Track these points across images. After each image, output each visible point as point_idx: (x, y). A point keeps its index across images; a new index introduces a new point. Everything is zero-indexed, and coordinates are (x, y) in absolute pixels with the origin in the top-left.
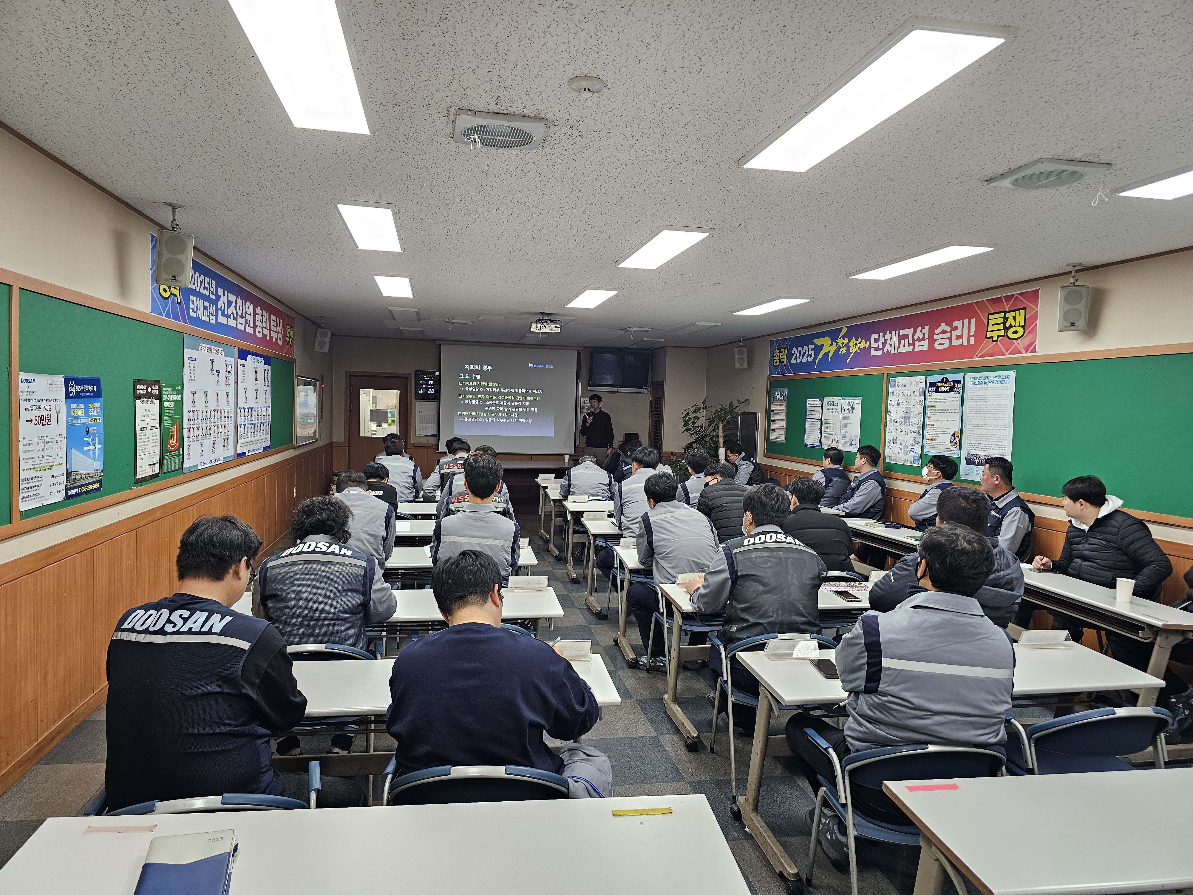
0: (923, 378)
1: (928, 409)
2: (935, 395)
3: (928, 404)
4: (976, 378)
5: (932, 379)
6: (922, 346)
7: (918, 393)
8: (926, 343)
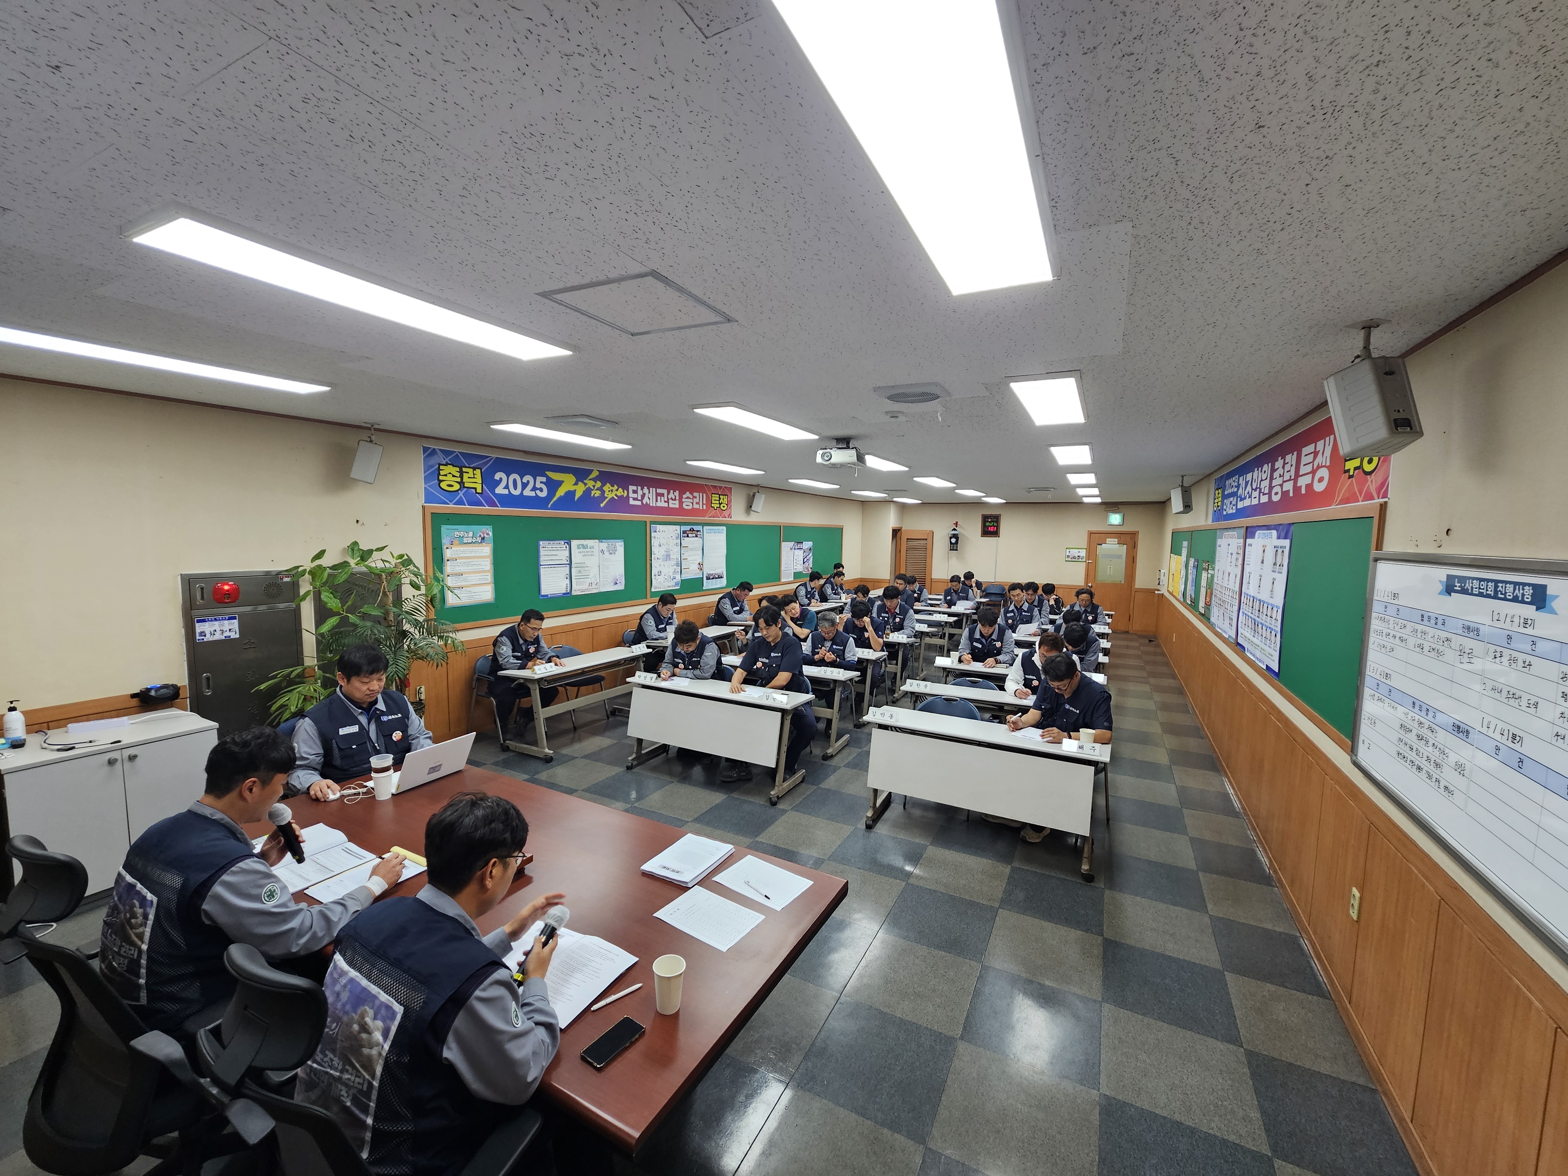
0: (678, 527)
6: (674, 505)
8: (677, 502)
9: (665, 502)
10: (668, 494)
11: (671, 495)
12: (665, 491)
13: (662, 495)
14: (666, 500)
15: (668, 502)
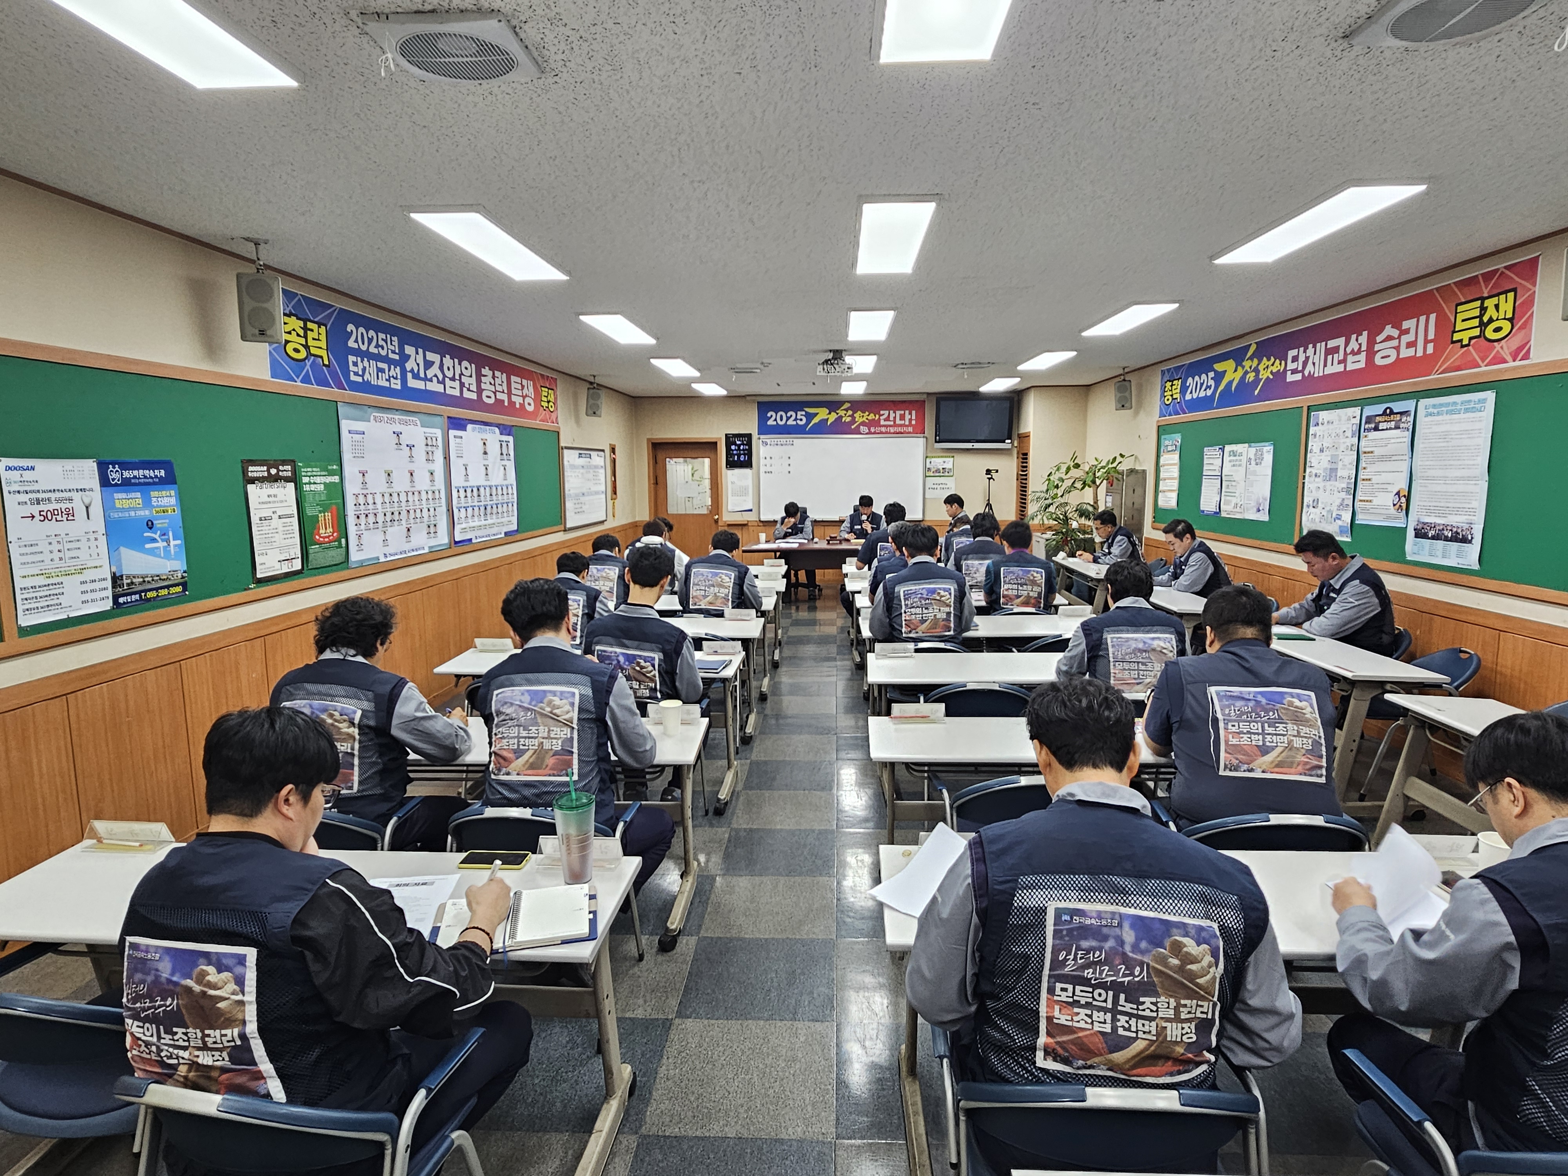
0: (1357, 410)
1: (1362, 456)
2: (1373, 435)
3: (1362, 449)
4: (1434, 406)
5: (1370, 411)
6: (1357, 363)
7: (1349, 434)
8: (1363, 357)
9: (1339, 362)
10: (1347, 344)
11: (1353, 345)
12: (1340, 342)
13: (1336, 350)
14: (1341, 358)
15: (1343, 361)
